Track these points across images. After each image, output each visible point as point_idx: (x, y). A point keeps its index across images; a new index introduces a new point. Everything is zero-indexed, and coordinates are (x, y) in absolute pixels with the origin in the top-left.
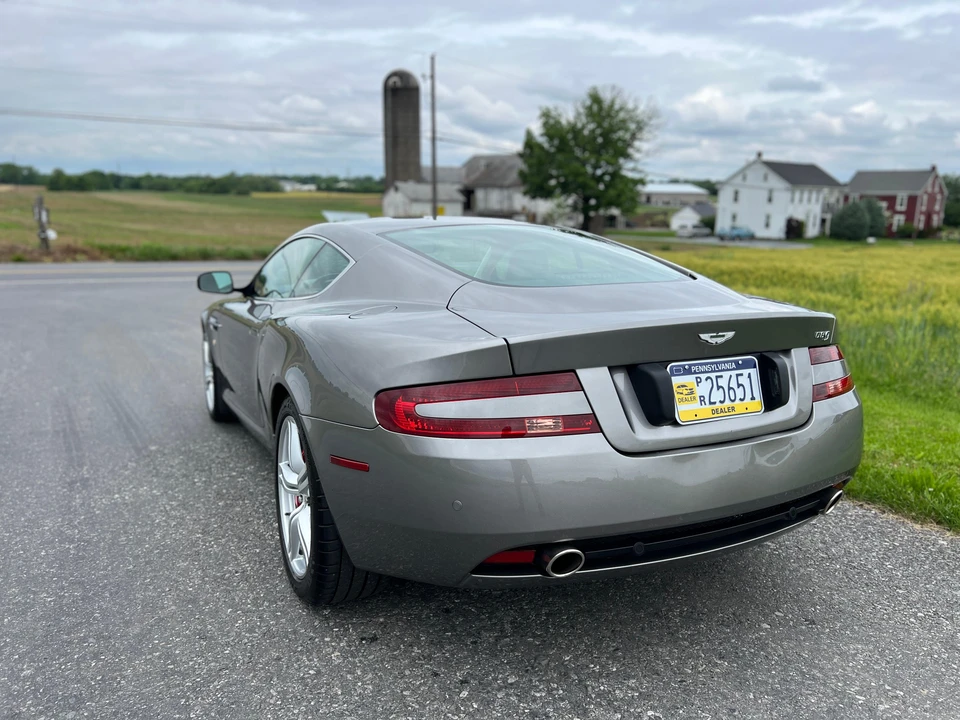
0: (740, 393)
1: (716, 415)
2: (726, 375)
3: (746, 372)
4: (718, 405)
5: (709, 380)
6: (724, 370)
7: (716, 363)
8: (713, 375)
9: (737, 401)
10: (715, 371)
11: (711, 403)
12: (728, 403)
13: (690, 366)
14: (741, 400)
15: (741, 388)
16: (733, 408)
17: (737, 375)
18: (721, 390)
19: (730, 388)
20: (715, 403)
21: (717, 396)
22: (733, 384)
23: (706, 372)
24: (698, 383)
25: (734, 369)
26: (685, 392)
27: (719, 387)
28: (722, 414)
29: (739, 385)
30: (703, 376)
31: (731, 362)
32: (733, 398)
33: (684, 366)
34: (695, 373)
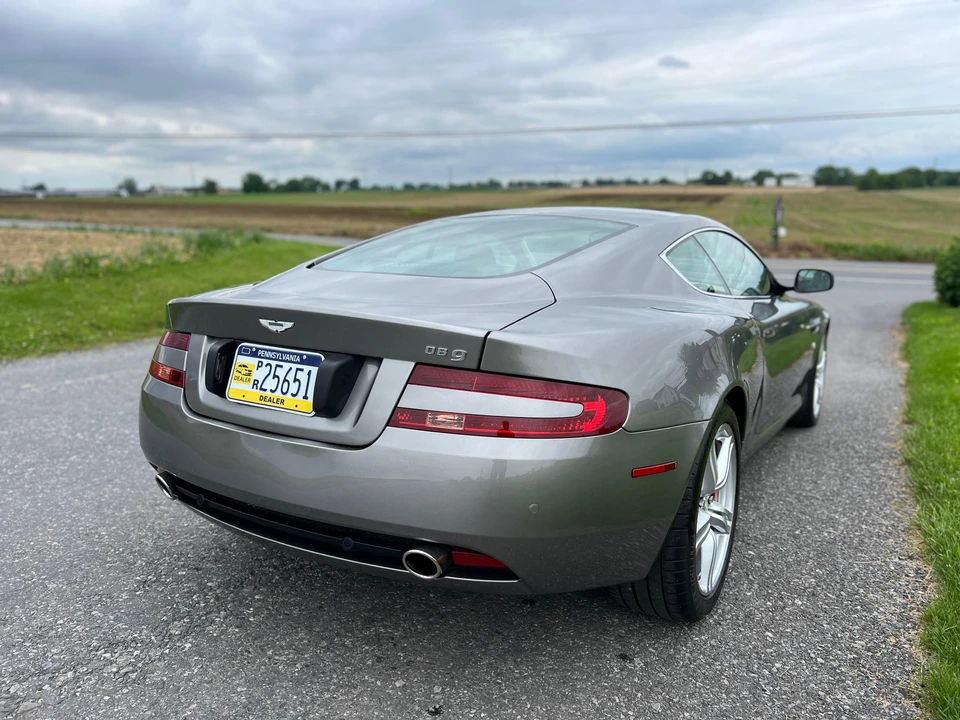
0: (294, 388)
1: (262, 402)
2: (287, 366)
3: (307, 368)
4: (268, 393)
5: (269, 367)
6: (287, 361)
7: (282, 352)
8: (274, 363)
9: (289, 395)
10: (278, 360)
11: (261, 389)
12: (278, 394)
13: (257, 349)
14: (292, 395)
15: (297, 383)
16: (283, 401)
17: (298, 369)
18: (276, 379)
19: (285, 380)
20: (265, 390)
21: (271, 384)
22: (290, 378)
23: (269, 358)
24: (258, 366)
25: (297, 363)
26: (244, 372)
27: (275, 376)
28: (269, 403)
29: (296, 380)
30: (265, 362)
31: (297, 354)
32: (284, 391)
33: (252, 348)
34: (260, 357)
